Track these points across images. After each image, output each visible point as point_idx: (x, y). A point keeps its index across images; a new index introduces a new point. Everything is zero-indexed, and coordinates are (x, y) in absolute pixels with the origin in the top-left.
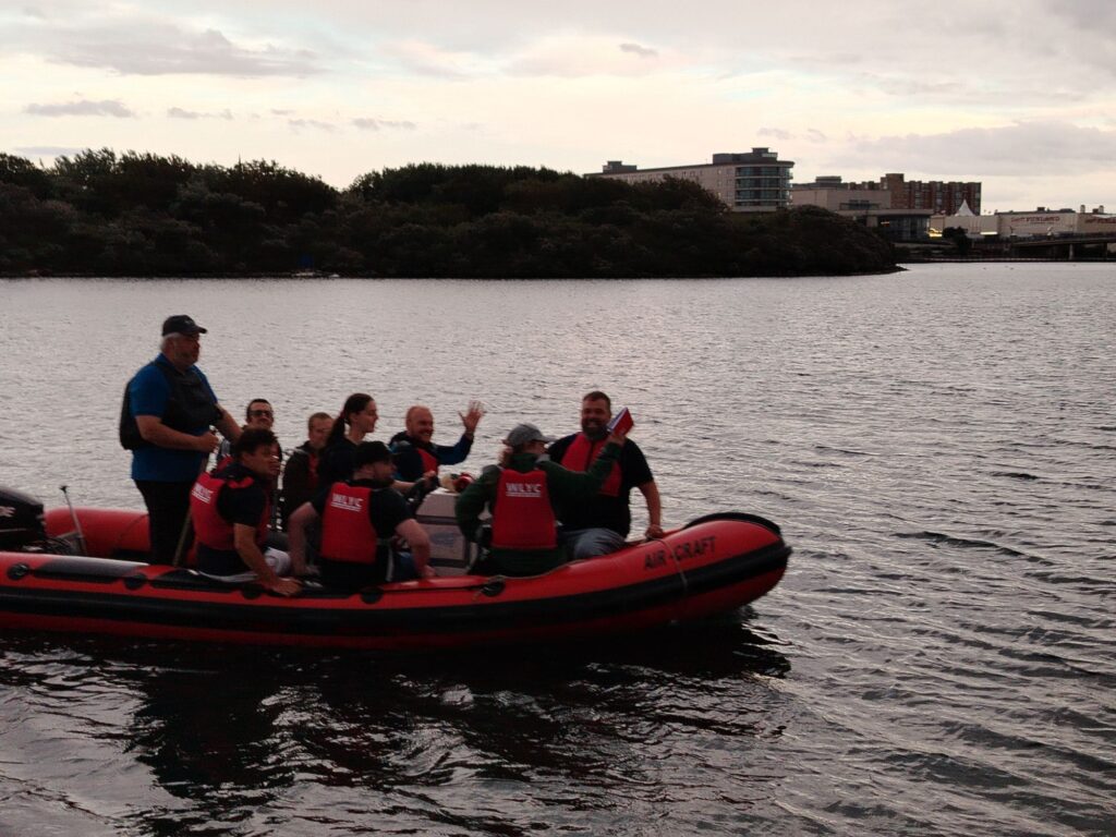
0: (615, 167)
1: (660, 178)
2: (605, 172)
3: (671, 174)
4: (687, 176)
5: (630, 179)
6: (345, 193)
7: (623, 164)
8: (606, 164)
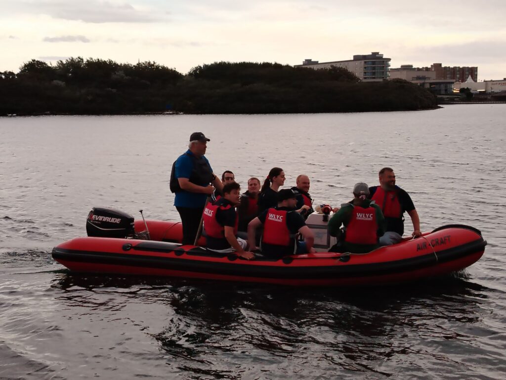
0: (308, 62)
1: (329, 67)
2: (304, 65)
3: (334, 65)
4: (342, 66)
5: (315, 67)
6: (186, 75)
7: (312, 60)
8: (304, 61)
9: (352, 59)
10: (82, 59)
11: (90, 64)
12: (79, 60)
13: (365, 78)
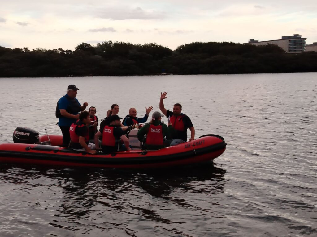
0: (252, 41)
1: (266, 44)
2: (249, 43)
3: (269, 42)
4: (274, 43)
5: (257, 44)
6: (174, 51)
7: (254, 40)
8: (249, 40)
9: (281, 39)
10: (112, 42)
11: (116, 45)
12: (110, 42)
13: (289, 51)
